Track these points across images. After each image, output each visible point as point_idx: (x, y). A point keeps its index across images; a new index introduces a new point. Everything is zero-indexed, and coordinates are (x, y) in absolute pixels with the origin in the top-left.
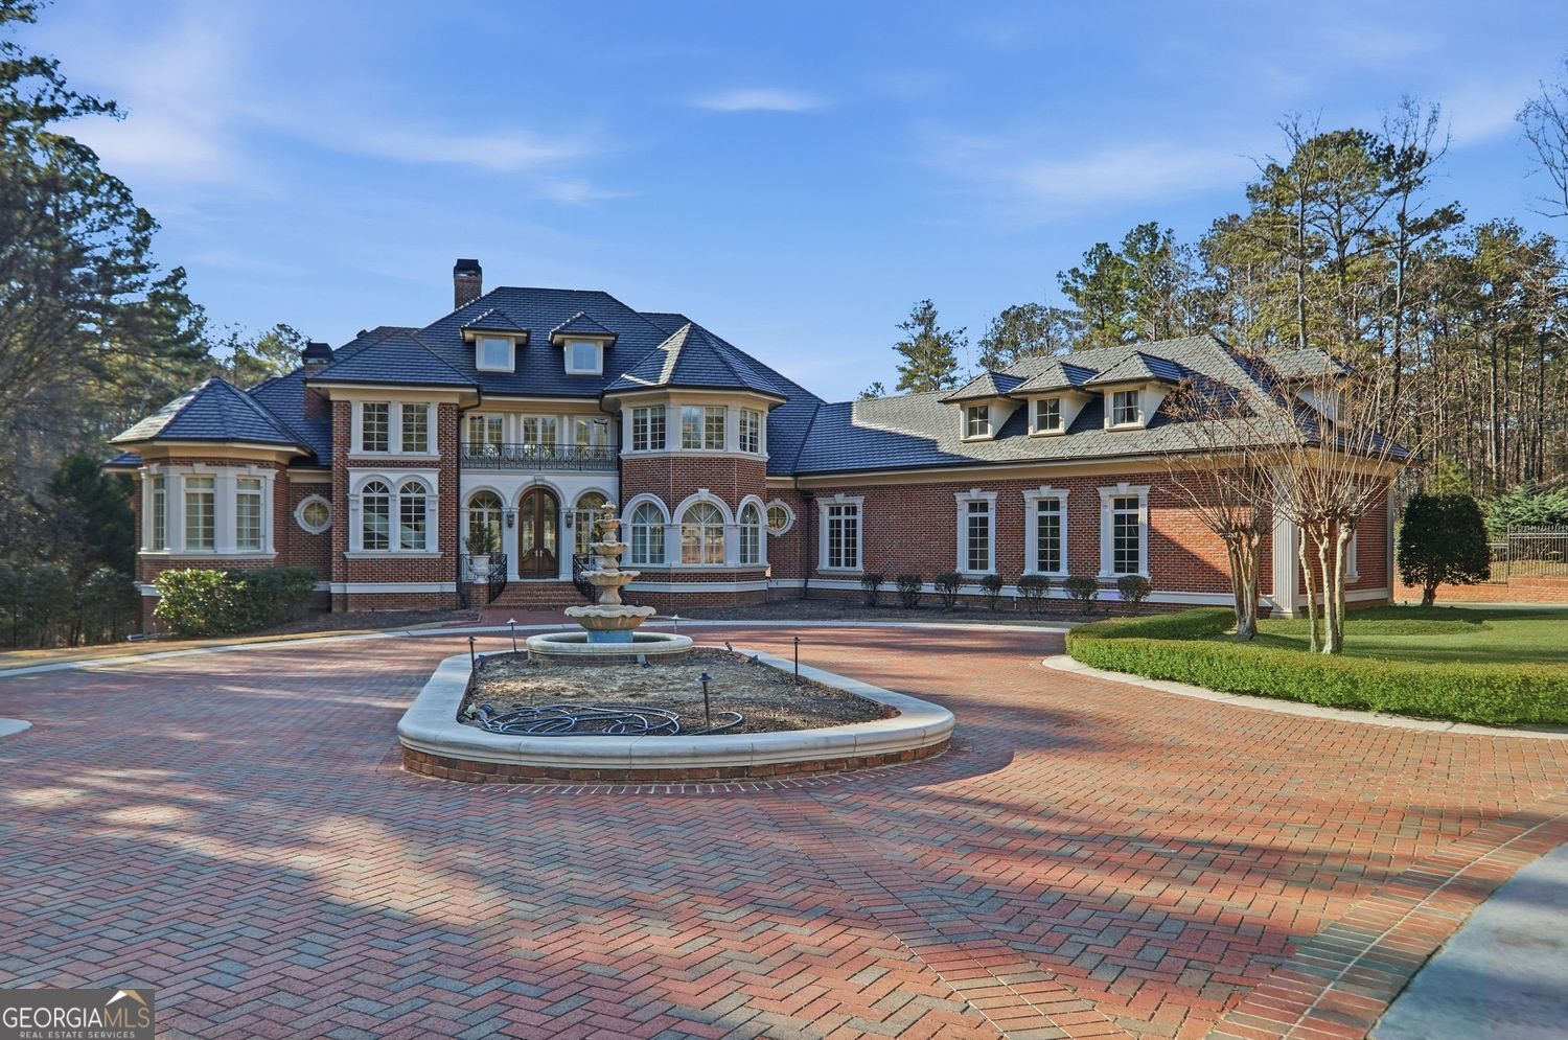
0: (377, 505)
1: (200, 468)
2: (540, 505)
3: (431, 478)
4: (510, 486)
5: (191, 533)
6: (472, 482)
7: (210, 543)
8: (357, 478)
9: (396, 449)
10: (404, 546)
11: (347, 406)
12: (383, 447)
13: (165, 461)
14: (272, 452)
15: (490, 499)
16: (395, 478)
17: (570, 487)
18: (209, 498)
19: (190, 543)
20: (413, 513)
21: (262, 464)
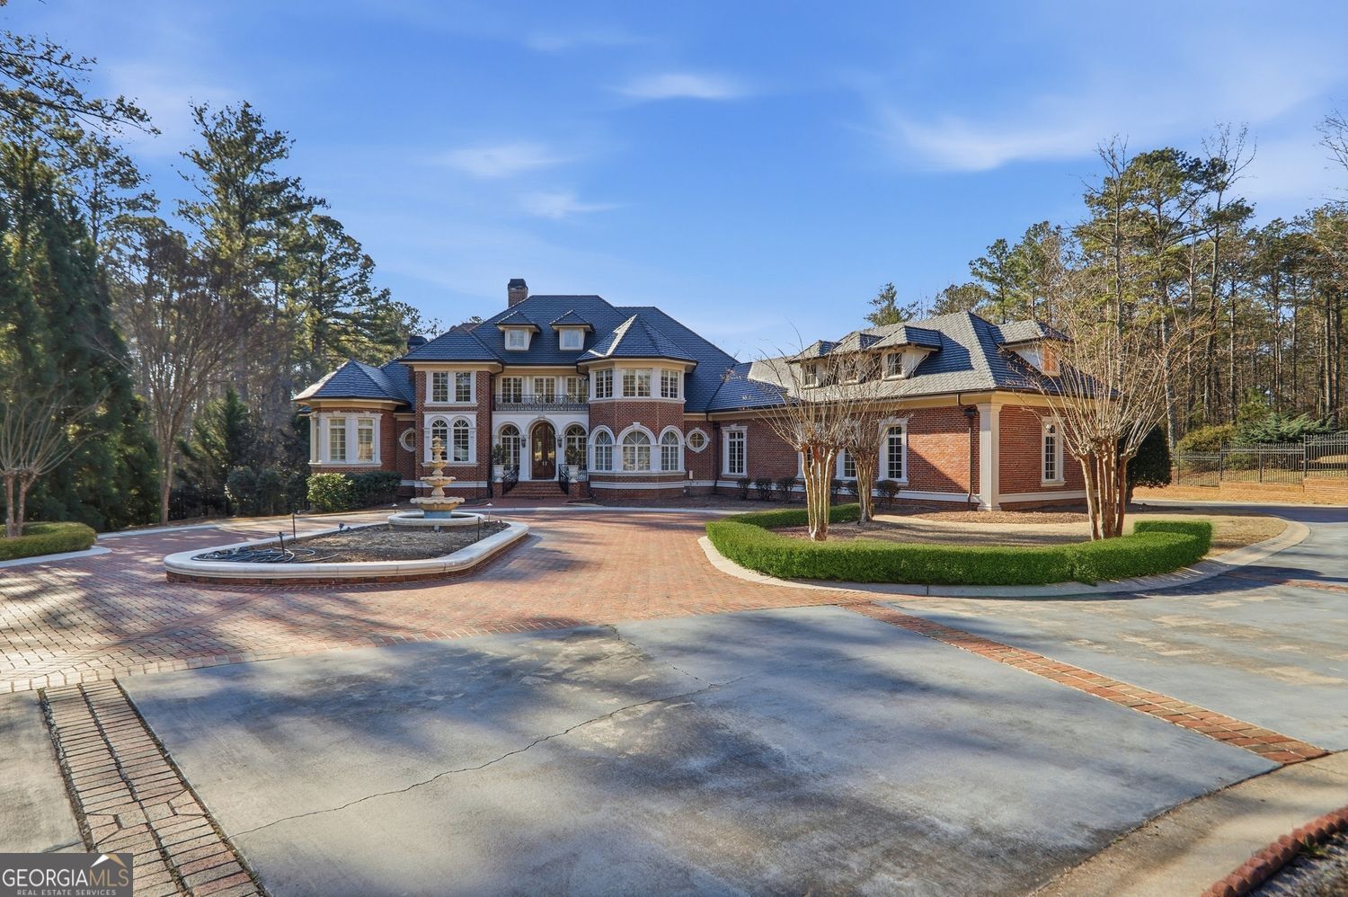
0: (440, 433)
1: (337, 414)
2: (543, 433)
3: (472, 418)
4: (523, 422)
5: (333, 451)
6: (500, 419)
7: (343, 458)
8: (429, 418)
9: (452, 399)
10: (456, 459)
11: (424, 374)
12: (445, 399)
13: (319, 410)
14: (378, 404)
15: (510, 429)
16: (450, 418)
17: (561, 422)
18: (343, 431)
19: (333, 458)
20: (461, 439)
21: (373, 411)
